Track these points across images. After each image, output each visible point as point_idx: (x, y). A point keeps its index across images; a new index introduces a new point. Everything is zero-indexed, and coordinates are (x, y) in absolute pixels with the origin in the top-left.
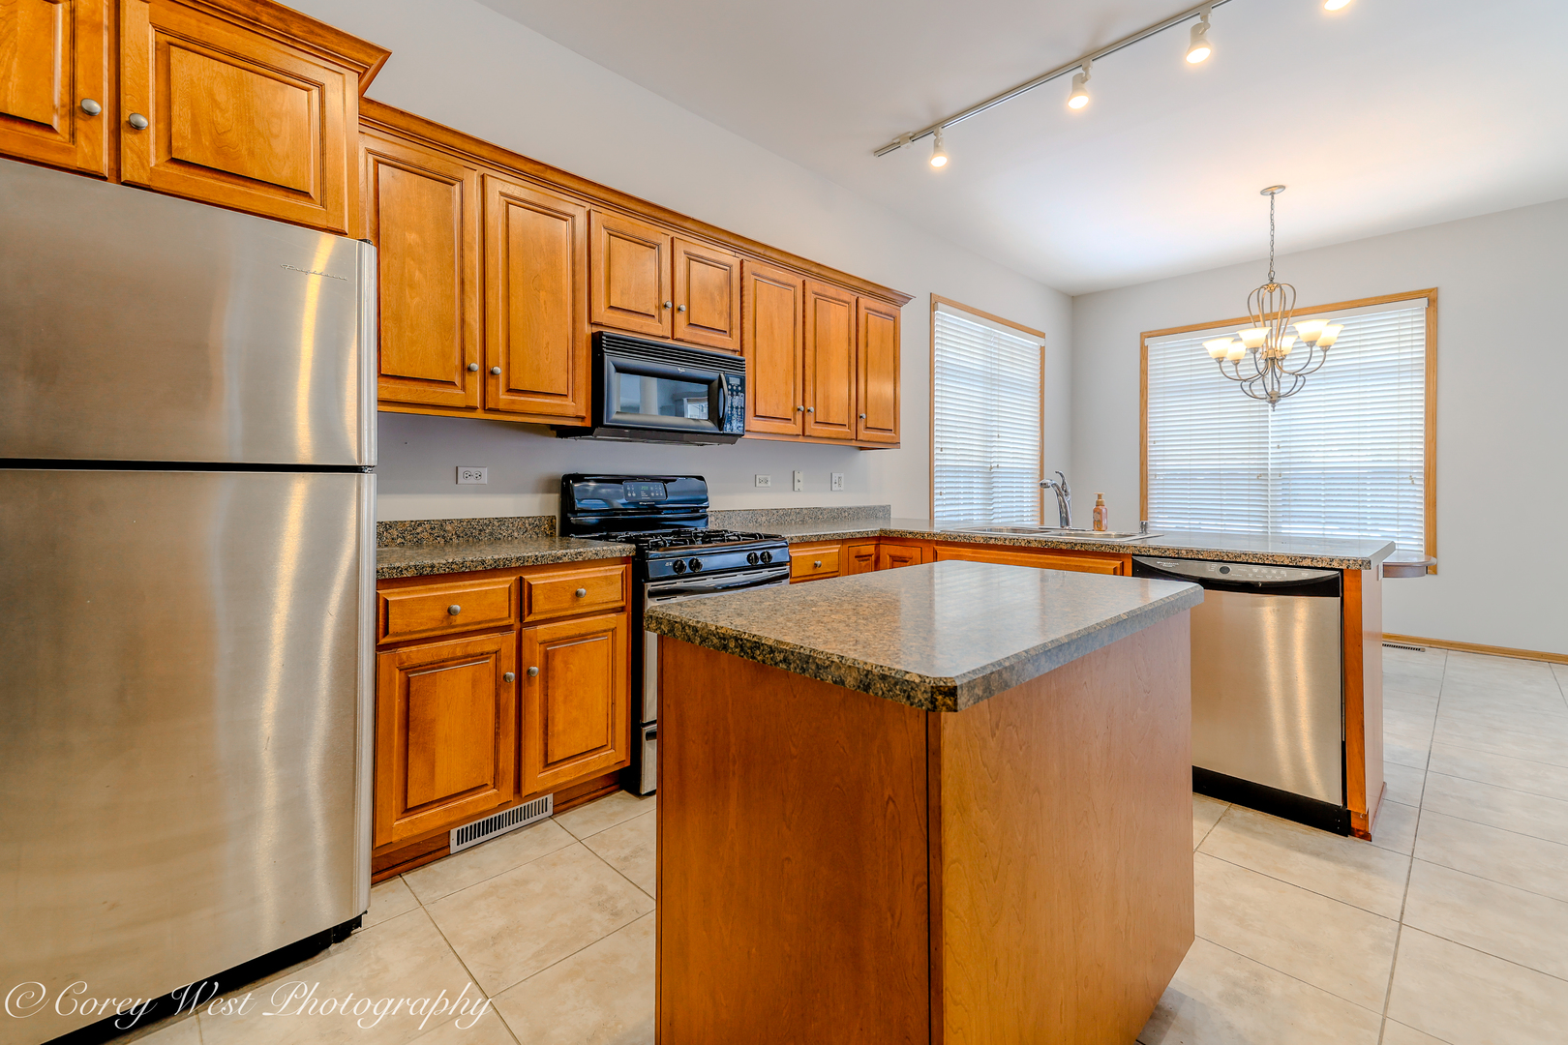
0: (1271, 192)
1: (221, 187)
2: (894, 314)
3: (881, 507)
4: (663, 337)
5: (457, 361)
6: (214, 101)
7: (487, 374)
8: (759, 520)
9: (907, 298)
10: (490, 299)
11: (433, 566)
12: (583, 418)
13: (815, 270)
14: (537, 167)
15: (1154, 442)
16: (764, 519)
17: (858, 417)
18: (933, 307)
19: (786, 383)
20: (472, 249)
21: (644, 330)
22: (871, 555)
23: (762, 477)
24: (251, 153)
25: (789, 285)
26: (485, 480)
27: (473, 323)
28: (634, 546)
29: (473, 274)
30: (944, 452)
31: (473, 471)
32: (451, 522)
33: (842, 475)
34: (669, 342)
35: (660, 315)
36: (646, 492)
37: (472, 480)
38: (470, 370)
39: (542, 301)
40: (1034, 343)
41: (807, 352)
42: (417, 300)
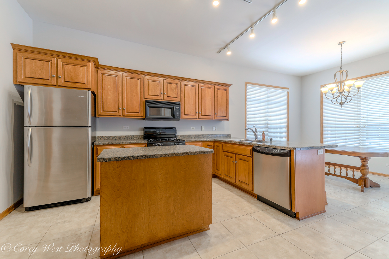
0: (341, 44)
1: (72, 84)
2: (226, 89)
3: (228, 134)
4: (161, 100)
5: (117, 107)
6: (71, 71)
7: (123, 109)
8: (192, 137)
9: (230, 85)
10: (124, 96)
11: (106, 143)
12: (143, 117)
13: (202, 82)
14: (132, 71)
15: (325, 117)
16: (193, 137)
17: (215, 114)
18: (246, 85)
19: (193, 107)
20: (120, 87)
21: (156, 99)
22: (212, 145)
23: (193, 128)
24: (76, 78)
25: (194, 86)
26: (129, 128)
27: (120, 100)
28: (147, 141)
29: (120, 92)
30: (249, 121)
31: (126, 127)
32: (122, 136)
33: (216, 127)
34: (163, 101)
35: (160, 95)
36: (161, 131)
37: (126, 129)
38: (119, 109)
39: (134, 95)
40: (286, 91)
41: (199, 100)
42: (110, 97)
